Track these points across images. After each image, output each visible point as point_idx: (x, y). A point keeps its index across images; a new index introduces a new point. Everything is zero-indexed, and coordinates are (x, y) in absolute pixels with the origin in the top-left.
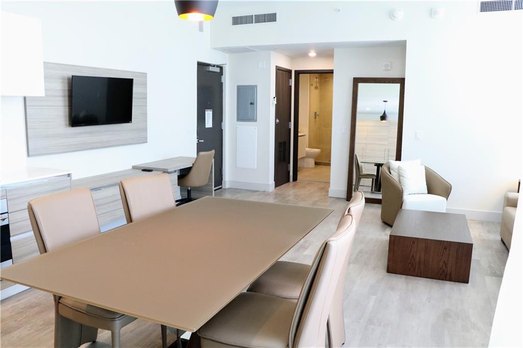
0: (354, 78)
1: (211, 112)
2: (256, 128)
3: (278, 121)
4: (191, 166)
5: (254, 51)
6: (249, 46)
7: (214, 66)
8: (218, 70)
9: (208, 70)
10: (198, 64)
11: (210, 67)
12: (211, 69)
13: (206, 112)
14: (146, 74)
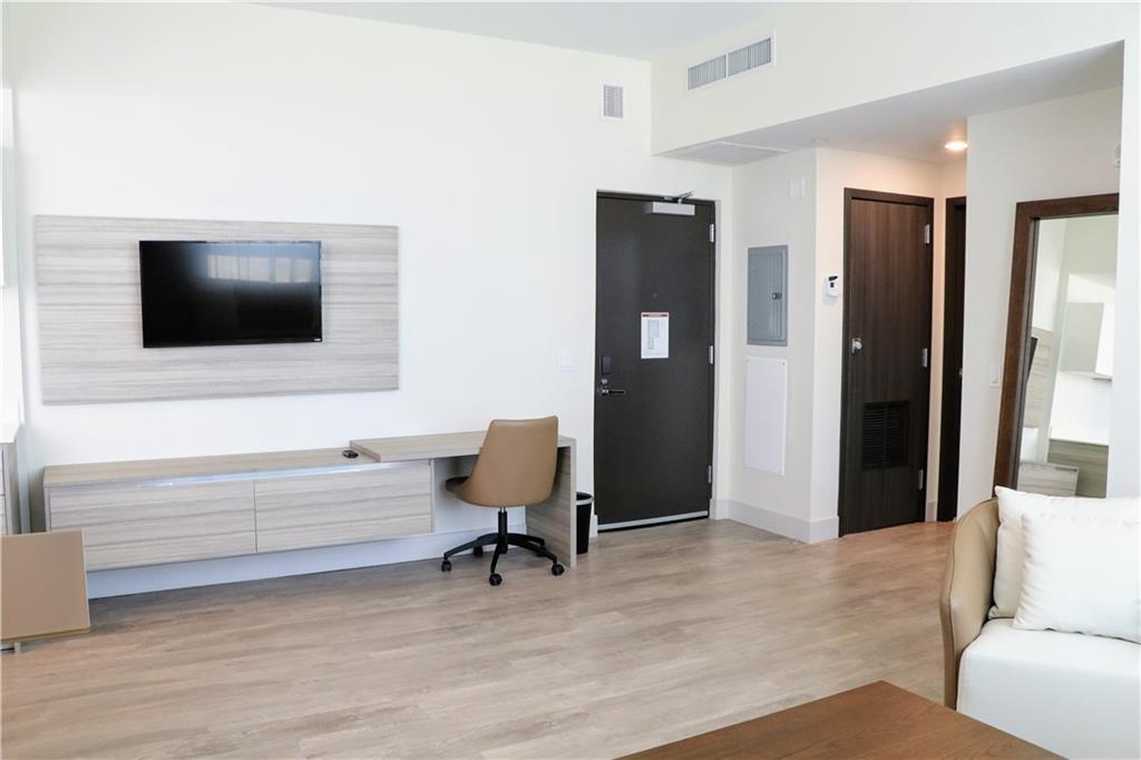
0: (1019, 205)
1: (667, 319)
2: (786, 362)
3: (857, 345)
4: (476, 452)
5: (774, 154)
6: (726, 139)
7: (675, 200)
8: (690, 210)
9: (649, 212)
10: (598, 197)
11: (655, 203)
12: (658, 208)
13: (643, 319)
14: (396, 228)
